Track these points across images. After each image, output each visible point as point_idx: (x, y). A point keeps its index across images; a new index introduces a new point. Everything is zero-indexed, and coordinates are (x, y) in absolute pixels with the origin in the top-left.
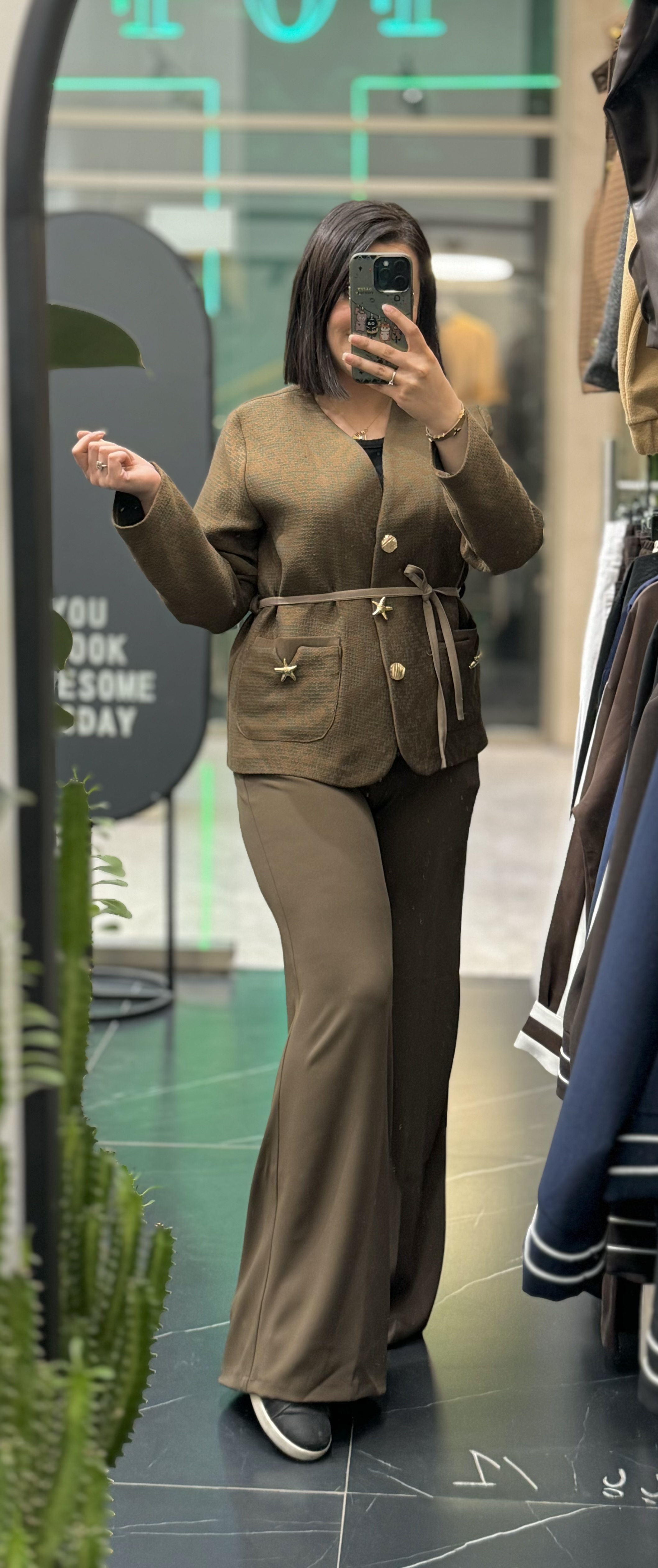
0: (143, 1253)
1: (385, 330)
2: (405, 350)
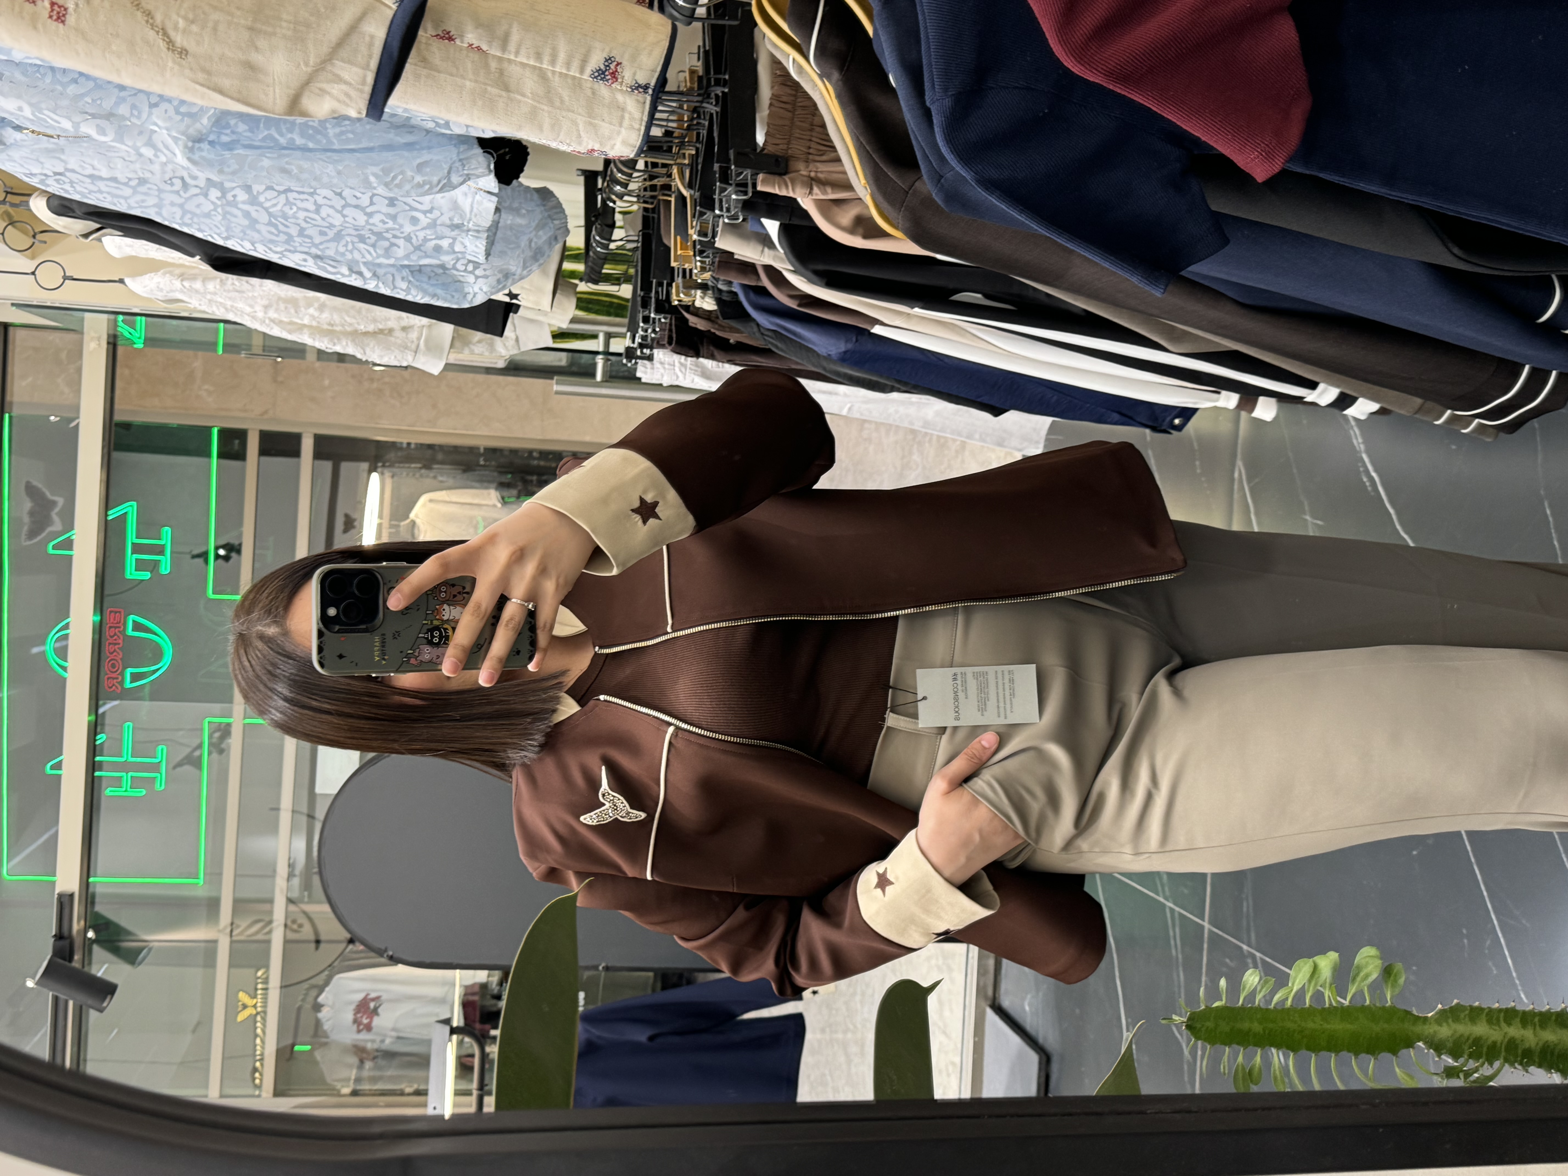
1: (448, 612)
2: (473, 581)
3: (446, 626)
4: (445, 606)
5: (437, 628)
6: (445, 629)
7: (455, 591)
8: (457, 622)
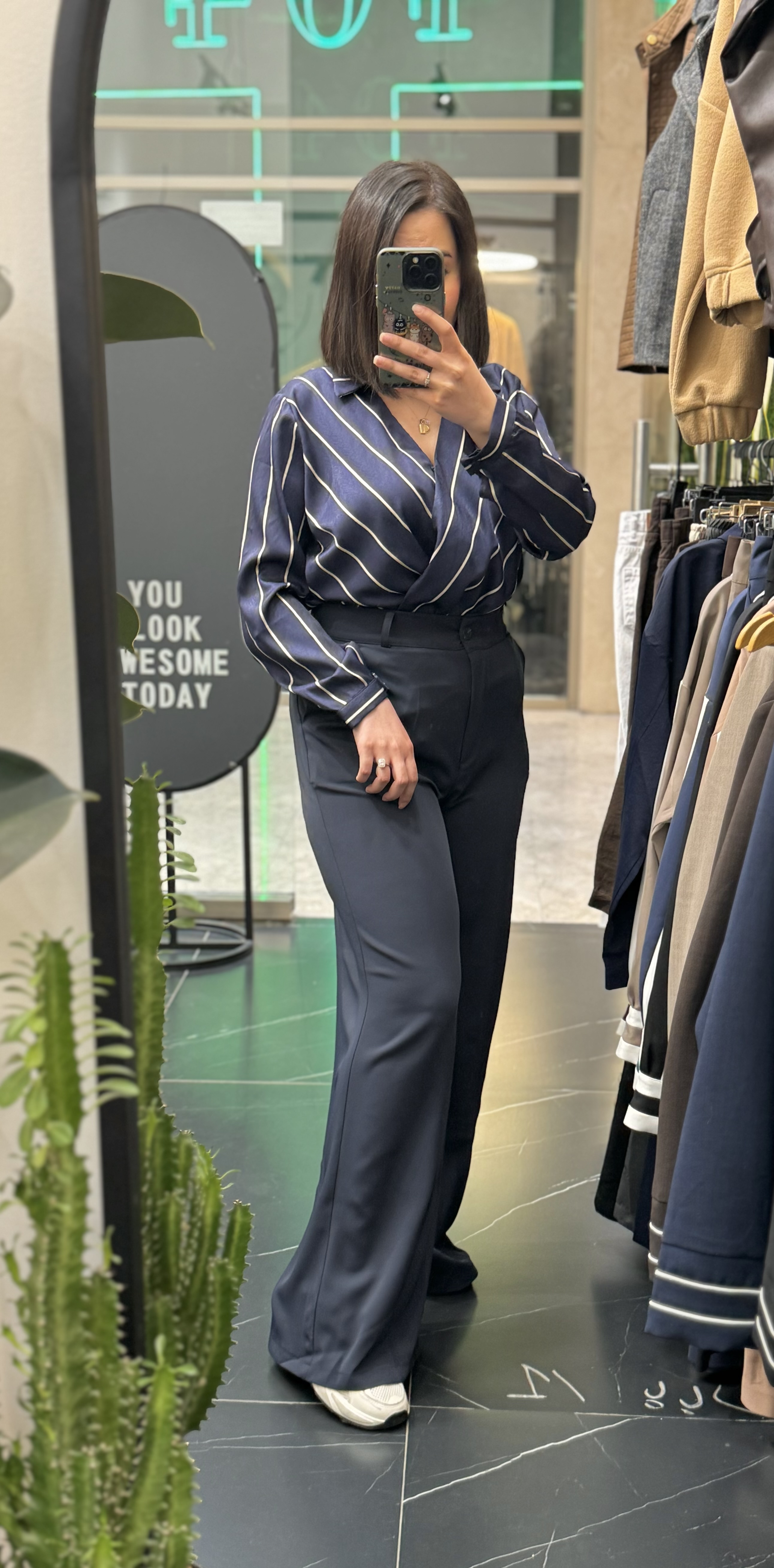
0: (222, 1232)
1: (415, 332)
2: (438, 350)
3: (406, 331)
4: (418, 331)
5: (405, 325)
6: (404, 331)
7: (428, 336)
8: (409, 338)
